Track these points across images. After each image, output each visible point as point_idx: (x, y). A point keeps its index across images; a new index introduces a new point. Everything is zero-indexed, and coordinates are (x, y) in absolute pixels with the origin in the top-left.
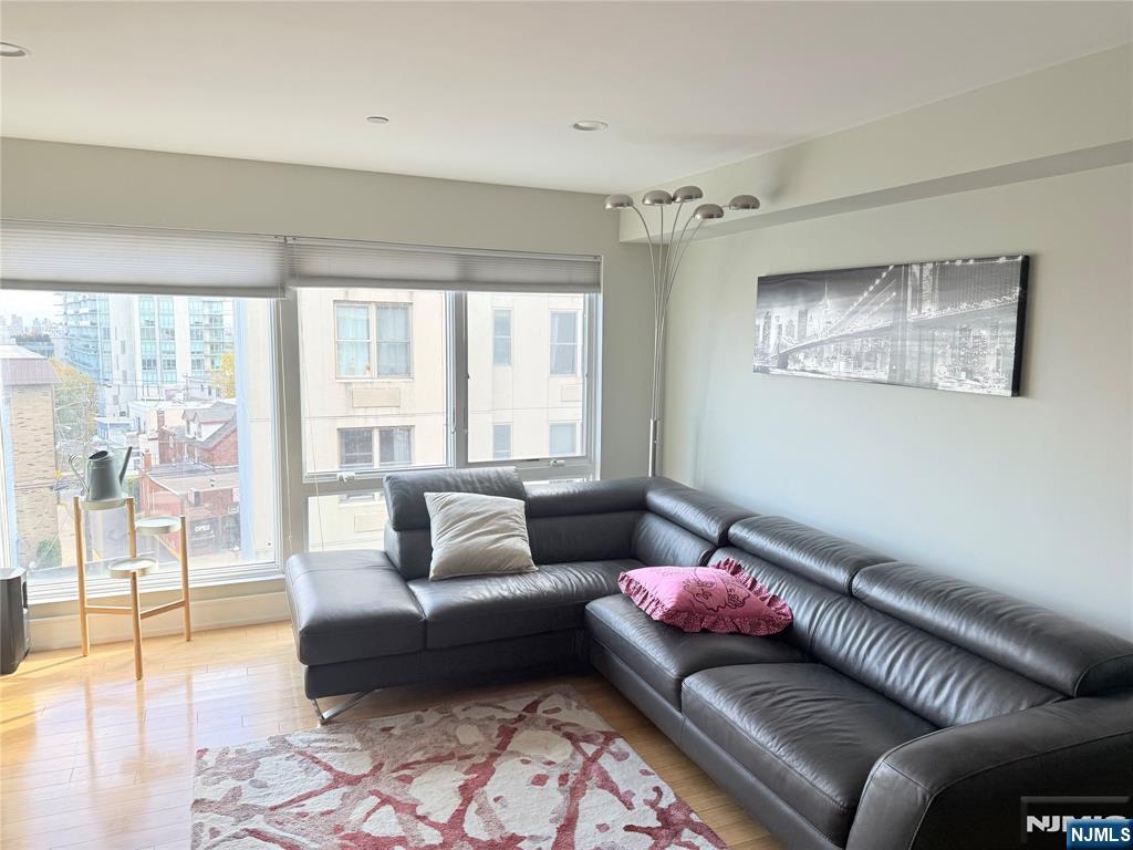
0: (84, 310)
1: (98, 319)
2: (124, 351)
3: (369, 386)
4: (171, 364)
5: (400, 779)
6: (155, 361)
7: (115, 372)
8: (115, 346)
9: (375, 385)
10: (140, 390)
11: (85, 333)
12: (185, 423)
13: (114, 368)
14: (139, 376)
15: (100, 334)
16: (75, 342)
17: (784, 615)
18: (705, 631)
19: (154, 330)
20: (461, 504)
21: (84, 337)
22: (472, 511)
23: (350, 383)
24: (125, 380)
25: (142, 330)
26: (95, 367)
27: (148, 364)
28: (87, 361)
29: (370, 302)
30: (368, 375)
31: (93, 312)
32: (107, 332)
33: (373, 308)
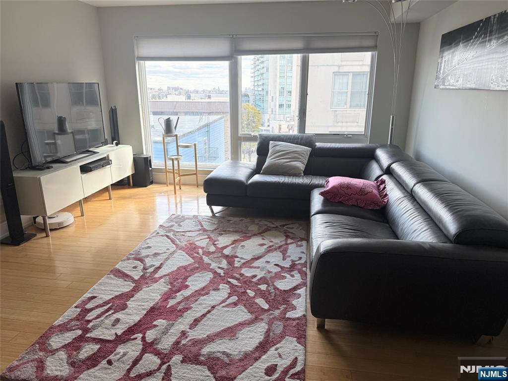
0: (260, 83)
1: (265, 87)
2: (272, 101)
3: (345, 112)
4: (289, 106)
5: (219, 234)
6: (283, 105)
7: (269, 109)
8: (270, 99)
9: (348, 112)
10: (277, 115)
11: (260, 93)
12: (288, 130)
13: (269, 107)
14: (277, 110)
15: (265, 93)
16: (257, 97)
17: (385, 202)
18: (340, 202)
19: (284, 92)
20: (280, 147)
21: (260, 95)
22: (284, 149)
23: (336, 111)
24: (272, 112)
25: (280, 91)
26: (262, 107)
27: (281, 106)
28: (260, 104)
29: (349, 72)
30: (345, 107)
31: (263, 84)
32: (267, 92)
33: (351, 76)
